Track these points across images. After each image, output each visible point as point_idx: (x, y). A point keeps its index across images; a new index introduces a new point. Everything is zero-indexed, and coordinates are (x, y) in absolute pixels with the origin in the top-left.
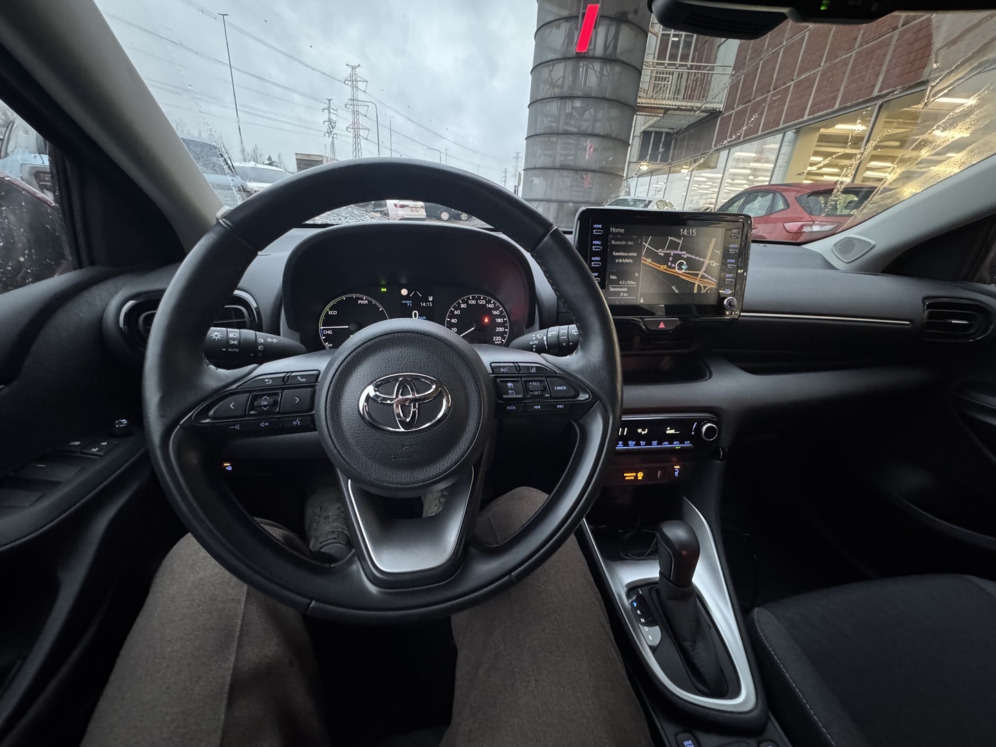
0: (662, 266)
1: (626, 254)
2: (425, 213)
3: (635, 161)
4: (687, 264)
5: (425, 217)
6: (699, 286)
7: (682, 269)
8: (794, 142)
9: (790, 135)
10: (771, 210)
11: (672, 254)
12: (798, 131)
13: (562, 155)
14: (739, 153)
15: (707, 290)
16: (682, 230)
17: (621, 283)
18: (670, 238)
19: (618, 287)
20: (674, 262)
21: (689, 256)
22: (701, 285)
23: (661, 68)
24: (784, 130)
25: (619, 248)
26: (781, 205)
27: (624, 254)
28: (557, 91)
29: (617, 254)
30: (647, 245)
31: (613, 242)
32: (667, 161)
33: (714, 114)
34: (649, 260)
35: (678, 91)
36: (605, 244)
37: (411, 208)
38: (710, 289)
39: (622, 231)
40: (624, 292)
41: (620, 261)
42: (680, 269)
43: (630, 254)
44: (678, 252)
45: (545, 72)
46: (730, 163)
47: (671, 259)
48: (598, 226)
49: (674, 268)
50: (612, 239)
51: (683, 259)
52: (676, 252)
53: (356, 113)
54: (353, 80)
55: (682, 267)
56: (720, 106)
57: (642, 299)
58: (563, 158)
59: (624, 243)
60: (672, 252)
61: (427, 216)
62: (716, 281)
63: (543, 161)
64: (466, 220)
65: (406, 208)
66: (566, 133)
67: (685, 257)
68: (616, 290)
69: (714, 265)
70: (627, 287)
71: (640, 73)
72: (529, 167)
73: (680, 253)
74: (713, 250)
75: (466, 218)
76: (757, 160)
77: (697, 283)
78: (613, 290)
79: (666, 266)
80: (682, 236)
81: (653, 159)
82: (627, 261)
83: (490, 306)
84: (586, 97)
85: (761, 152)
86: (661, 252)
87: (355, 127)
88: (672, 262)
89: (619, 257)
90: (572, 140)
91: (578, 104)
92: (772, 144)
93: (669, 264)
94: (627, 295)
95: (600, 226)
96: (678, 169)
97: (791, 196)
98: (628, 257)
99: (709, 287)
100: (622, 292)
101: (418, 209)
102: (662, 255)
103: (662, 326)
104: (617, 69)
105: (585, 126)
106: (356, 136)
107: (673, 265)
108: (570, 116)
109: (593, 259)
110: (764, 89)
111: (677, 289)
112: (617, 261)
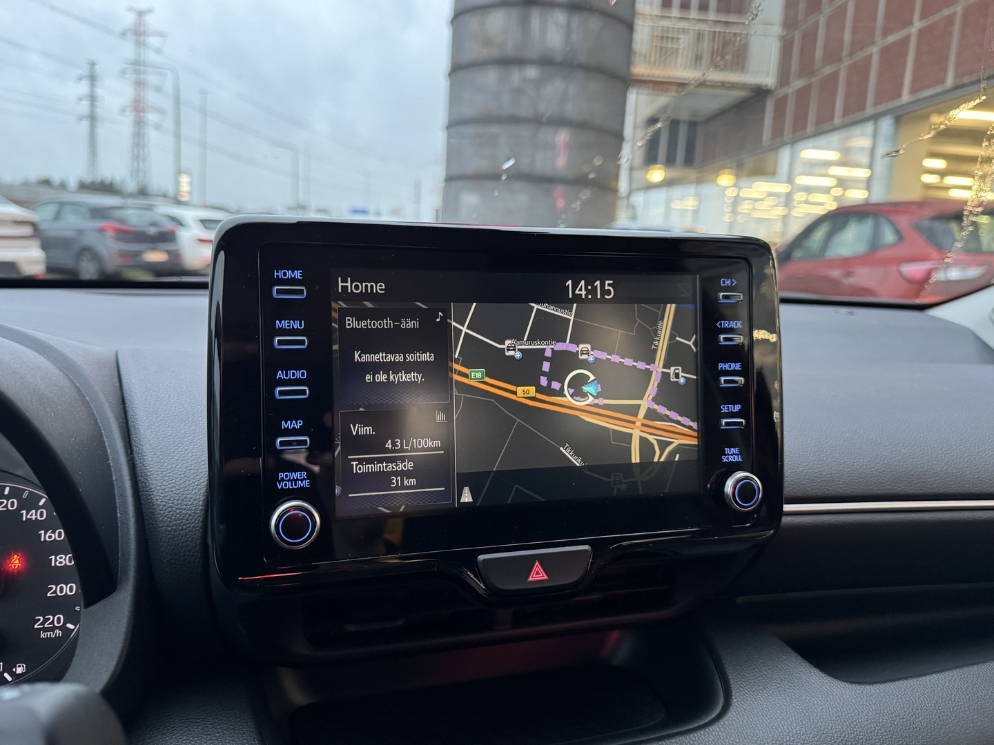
0: (520, 390)
1: (399, 358)
3: (637, 166)
4: (598, 380)
6: (644, 442)
7: (584, 395)
8: (895, 138)
9: (886, 124)
10: (875, 243)
11: (548, 354)
12: (898, 120)
14: (810, 153)
15: (673, 453)
16: (569, 283)
17: (389, 445)
18: (536, 306)
19: (380, 461)
20: (557, 373)
21: (604, 356)
22: (651, 438)
23: (666, 23)
24: (875, 118)
25: (371, 341)
26: (889, 236)
27: (390, 358)
28: (494, 52)
29: (366, 358)
30: (464, 329)
31: (350, 322)
32: (692, 166)
33: (760, 94)
34: (478, 374)
35: (698, 59)
36: (319, 328)
38: (680, 449)
39: (379, 288)
40: (402, 474)
41: (382, 377)
42: (579, 393)
43: (411, 357)
44: (566, 346)
45: (473, 22)
46: (798, 168)
47: (546, 366)
48: (290, 274)
49: (560, 393)
50: (343, 313)
51: (584, 364)
52: (559, 346)
53: (140, 84)
54: (138, 33)
55: (586, 388)
56: (769, 81)
57: (466, 491)
59: (387, 323)
60: (548, 348)
62: (694, 425)
63: (477, 163)
66: (515, 120)
67: (591, 359)
68: (375, 468)
69: (682, 381)
70: (410, 459)
71: (630, 27)
72: (453, 174)
73: (573, 348)
74: (672, 337)
76: (842, 163)
77: (637, 434)
78: (365, 468)
79: (532, 390)
80: (571, 301)
81: (670, 161)
82: (403, 377)
83: (33, 515)
84: (546, 62)
85: (845, 151)
86: (513, 349)
87: (138, 107)
88: (551, 376)
89: (375, 367)
90: (525, 132)
91: (532, 72)
92: (861, 139)
93: (544, 381)
94: (413, 481)
95: (298, 274)
97: (904, 221)
98: (407, 367)
99: (676, 443)
100: (396, 473)
102: (518, 355)
103: (538, 575)
104: (595, 23)
105: (547, 108)
106: (139, 123)
107: (556, 385)
108: (518, 92)
109: (280, 375)
110: (833, 56)
111: (576, 454)
112: (368, 378)
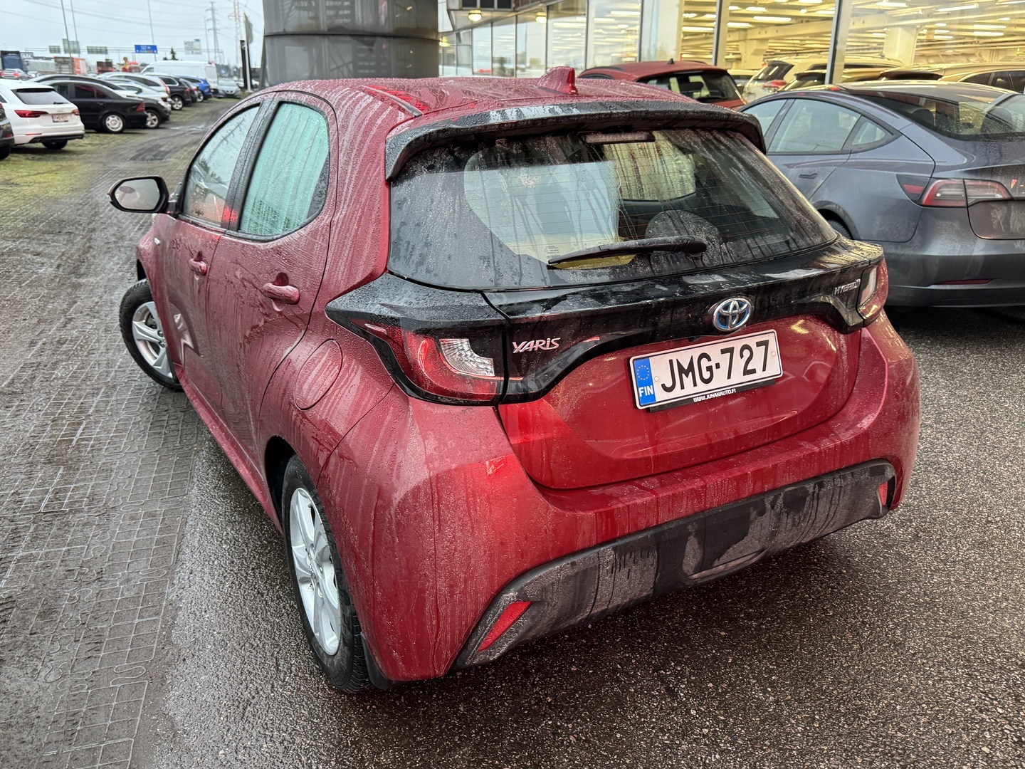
2: (81, 125)
3: (457, 7)
5: (81, 131)
13: (329, 8)
32: (509, 6)
37: (53, 115)
58: (331, 13)
61: (86, 127)
64: (157, 127)
65: (42, 117)
72: (275, 31)
75: (156, 123)
96: (532, 16)
101: (68, 118)
